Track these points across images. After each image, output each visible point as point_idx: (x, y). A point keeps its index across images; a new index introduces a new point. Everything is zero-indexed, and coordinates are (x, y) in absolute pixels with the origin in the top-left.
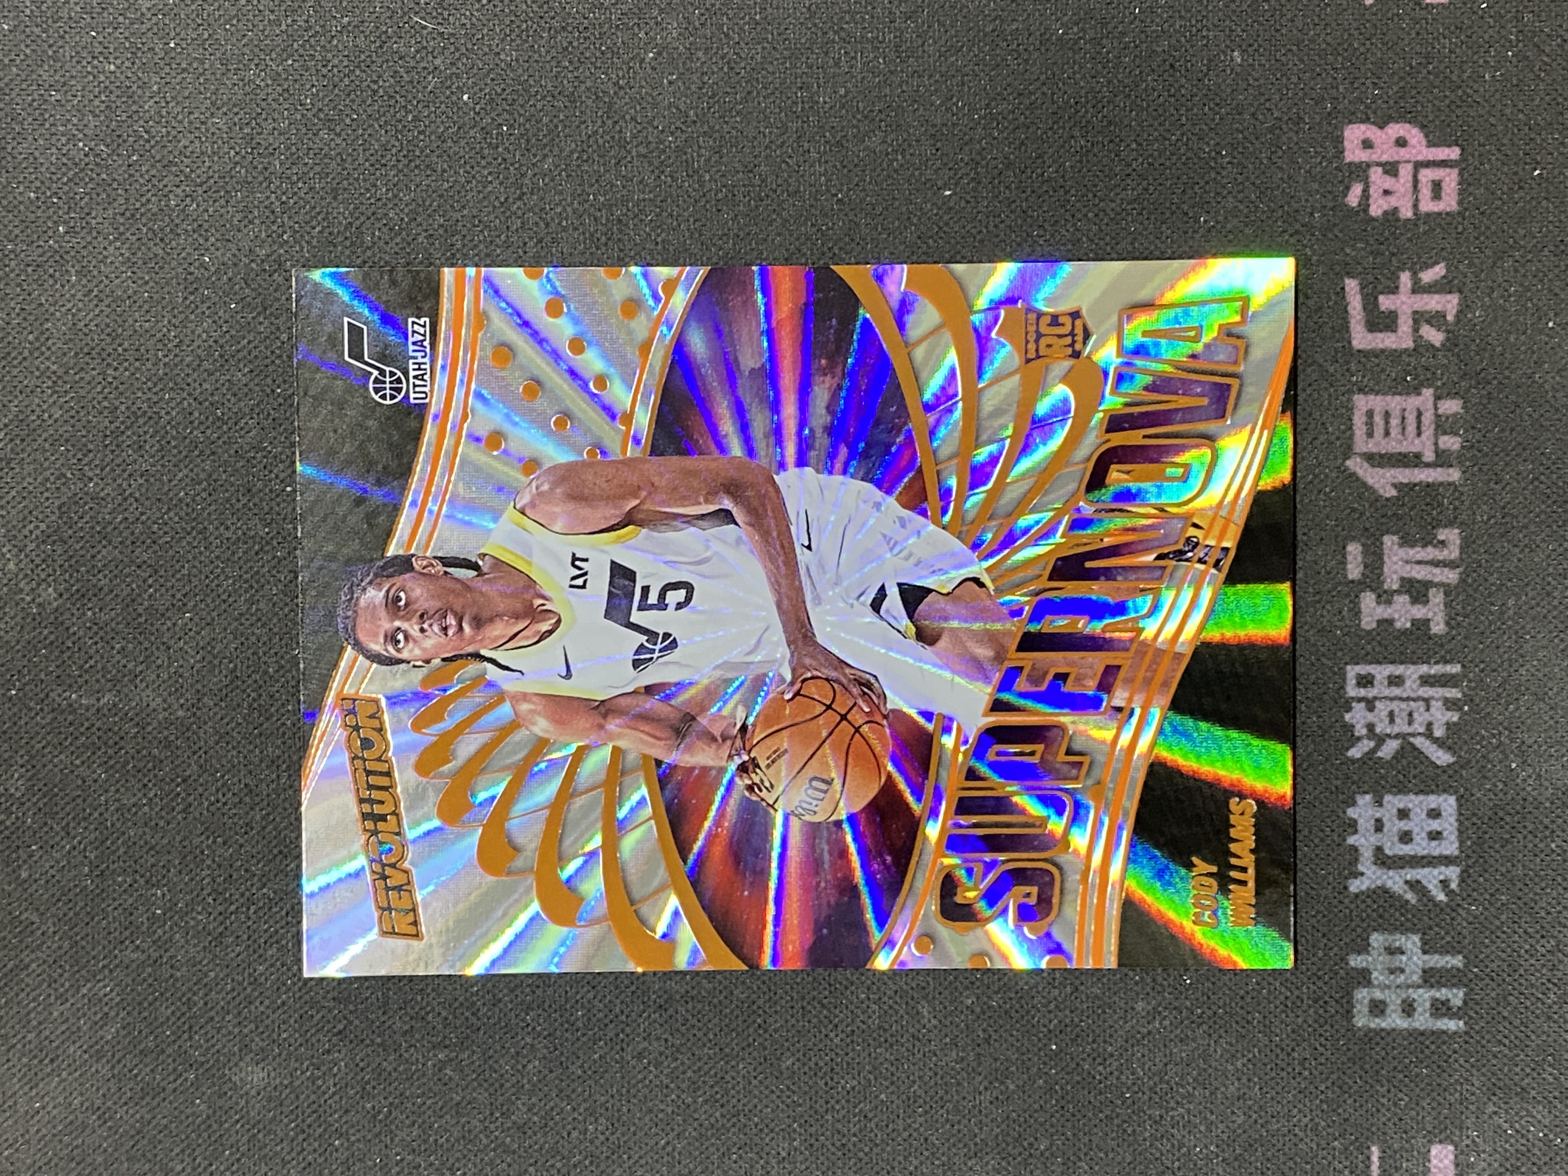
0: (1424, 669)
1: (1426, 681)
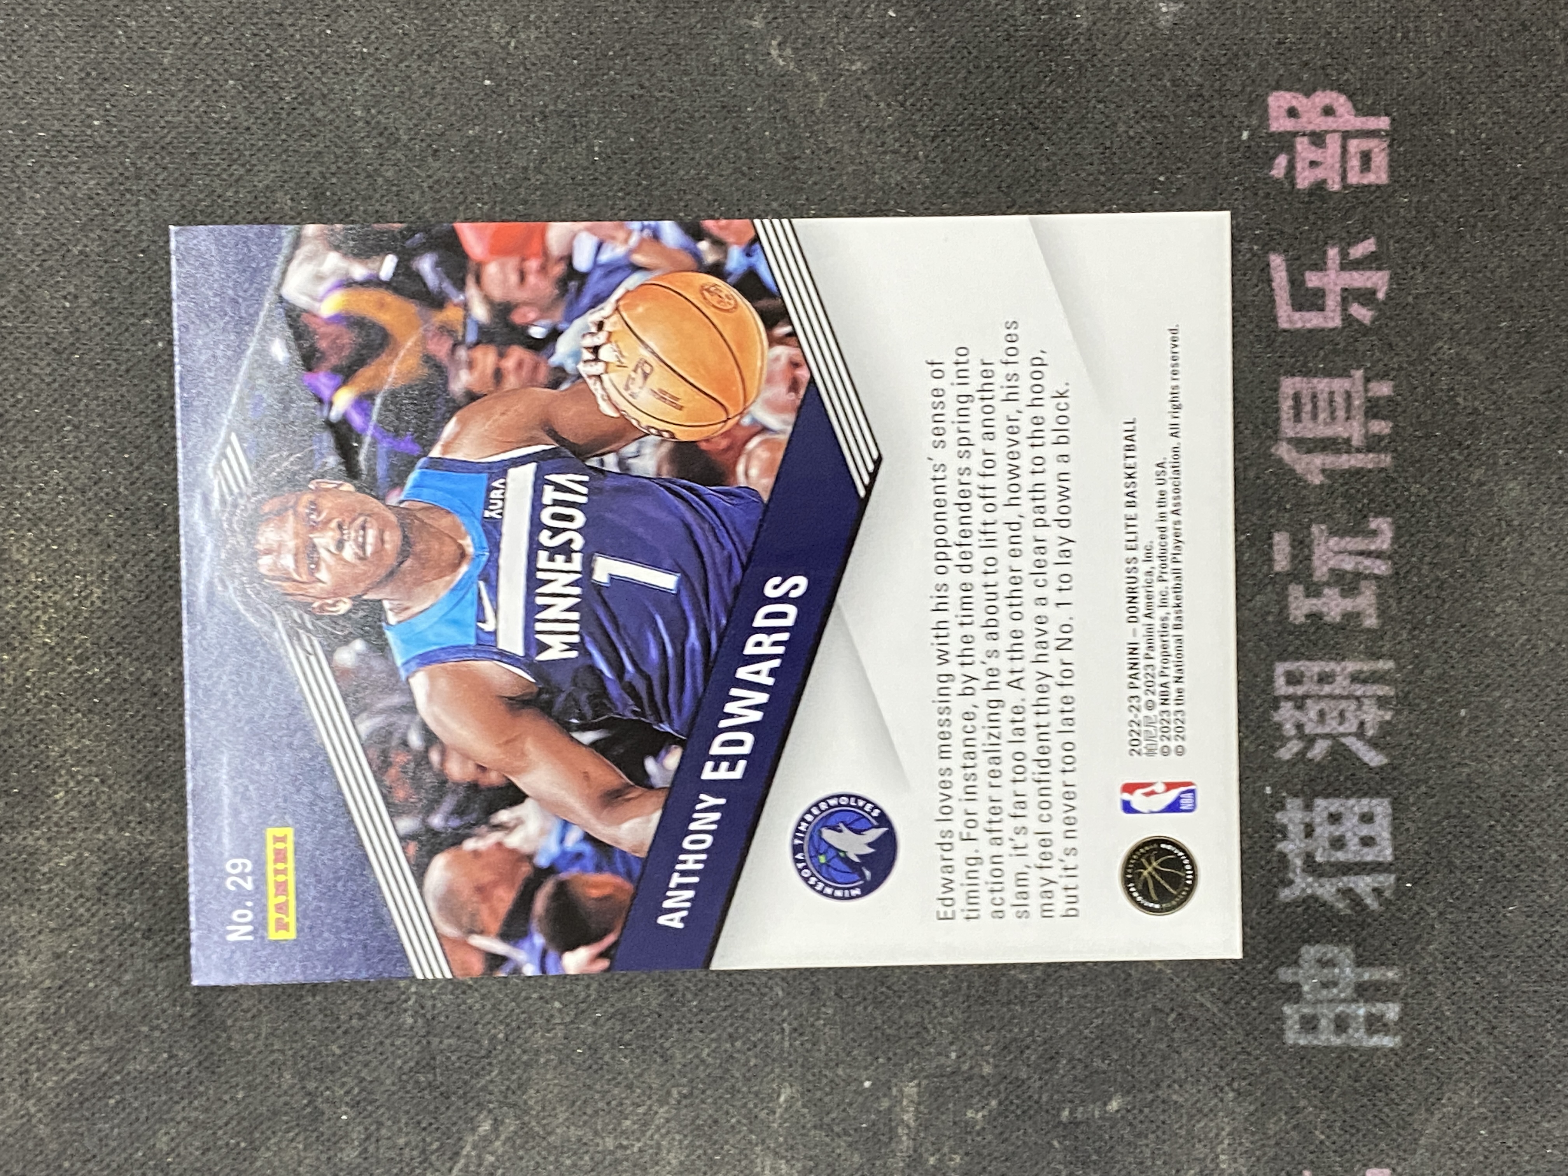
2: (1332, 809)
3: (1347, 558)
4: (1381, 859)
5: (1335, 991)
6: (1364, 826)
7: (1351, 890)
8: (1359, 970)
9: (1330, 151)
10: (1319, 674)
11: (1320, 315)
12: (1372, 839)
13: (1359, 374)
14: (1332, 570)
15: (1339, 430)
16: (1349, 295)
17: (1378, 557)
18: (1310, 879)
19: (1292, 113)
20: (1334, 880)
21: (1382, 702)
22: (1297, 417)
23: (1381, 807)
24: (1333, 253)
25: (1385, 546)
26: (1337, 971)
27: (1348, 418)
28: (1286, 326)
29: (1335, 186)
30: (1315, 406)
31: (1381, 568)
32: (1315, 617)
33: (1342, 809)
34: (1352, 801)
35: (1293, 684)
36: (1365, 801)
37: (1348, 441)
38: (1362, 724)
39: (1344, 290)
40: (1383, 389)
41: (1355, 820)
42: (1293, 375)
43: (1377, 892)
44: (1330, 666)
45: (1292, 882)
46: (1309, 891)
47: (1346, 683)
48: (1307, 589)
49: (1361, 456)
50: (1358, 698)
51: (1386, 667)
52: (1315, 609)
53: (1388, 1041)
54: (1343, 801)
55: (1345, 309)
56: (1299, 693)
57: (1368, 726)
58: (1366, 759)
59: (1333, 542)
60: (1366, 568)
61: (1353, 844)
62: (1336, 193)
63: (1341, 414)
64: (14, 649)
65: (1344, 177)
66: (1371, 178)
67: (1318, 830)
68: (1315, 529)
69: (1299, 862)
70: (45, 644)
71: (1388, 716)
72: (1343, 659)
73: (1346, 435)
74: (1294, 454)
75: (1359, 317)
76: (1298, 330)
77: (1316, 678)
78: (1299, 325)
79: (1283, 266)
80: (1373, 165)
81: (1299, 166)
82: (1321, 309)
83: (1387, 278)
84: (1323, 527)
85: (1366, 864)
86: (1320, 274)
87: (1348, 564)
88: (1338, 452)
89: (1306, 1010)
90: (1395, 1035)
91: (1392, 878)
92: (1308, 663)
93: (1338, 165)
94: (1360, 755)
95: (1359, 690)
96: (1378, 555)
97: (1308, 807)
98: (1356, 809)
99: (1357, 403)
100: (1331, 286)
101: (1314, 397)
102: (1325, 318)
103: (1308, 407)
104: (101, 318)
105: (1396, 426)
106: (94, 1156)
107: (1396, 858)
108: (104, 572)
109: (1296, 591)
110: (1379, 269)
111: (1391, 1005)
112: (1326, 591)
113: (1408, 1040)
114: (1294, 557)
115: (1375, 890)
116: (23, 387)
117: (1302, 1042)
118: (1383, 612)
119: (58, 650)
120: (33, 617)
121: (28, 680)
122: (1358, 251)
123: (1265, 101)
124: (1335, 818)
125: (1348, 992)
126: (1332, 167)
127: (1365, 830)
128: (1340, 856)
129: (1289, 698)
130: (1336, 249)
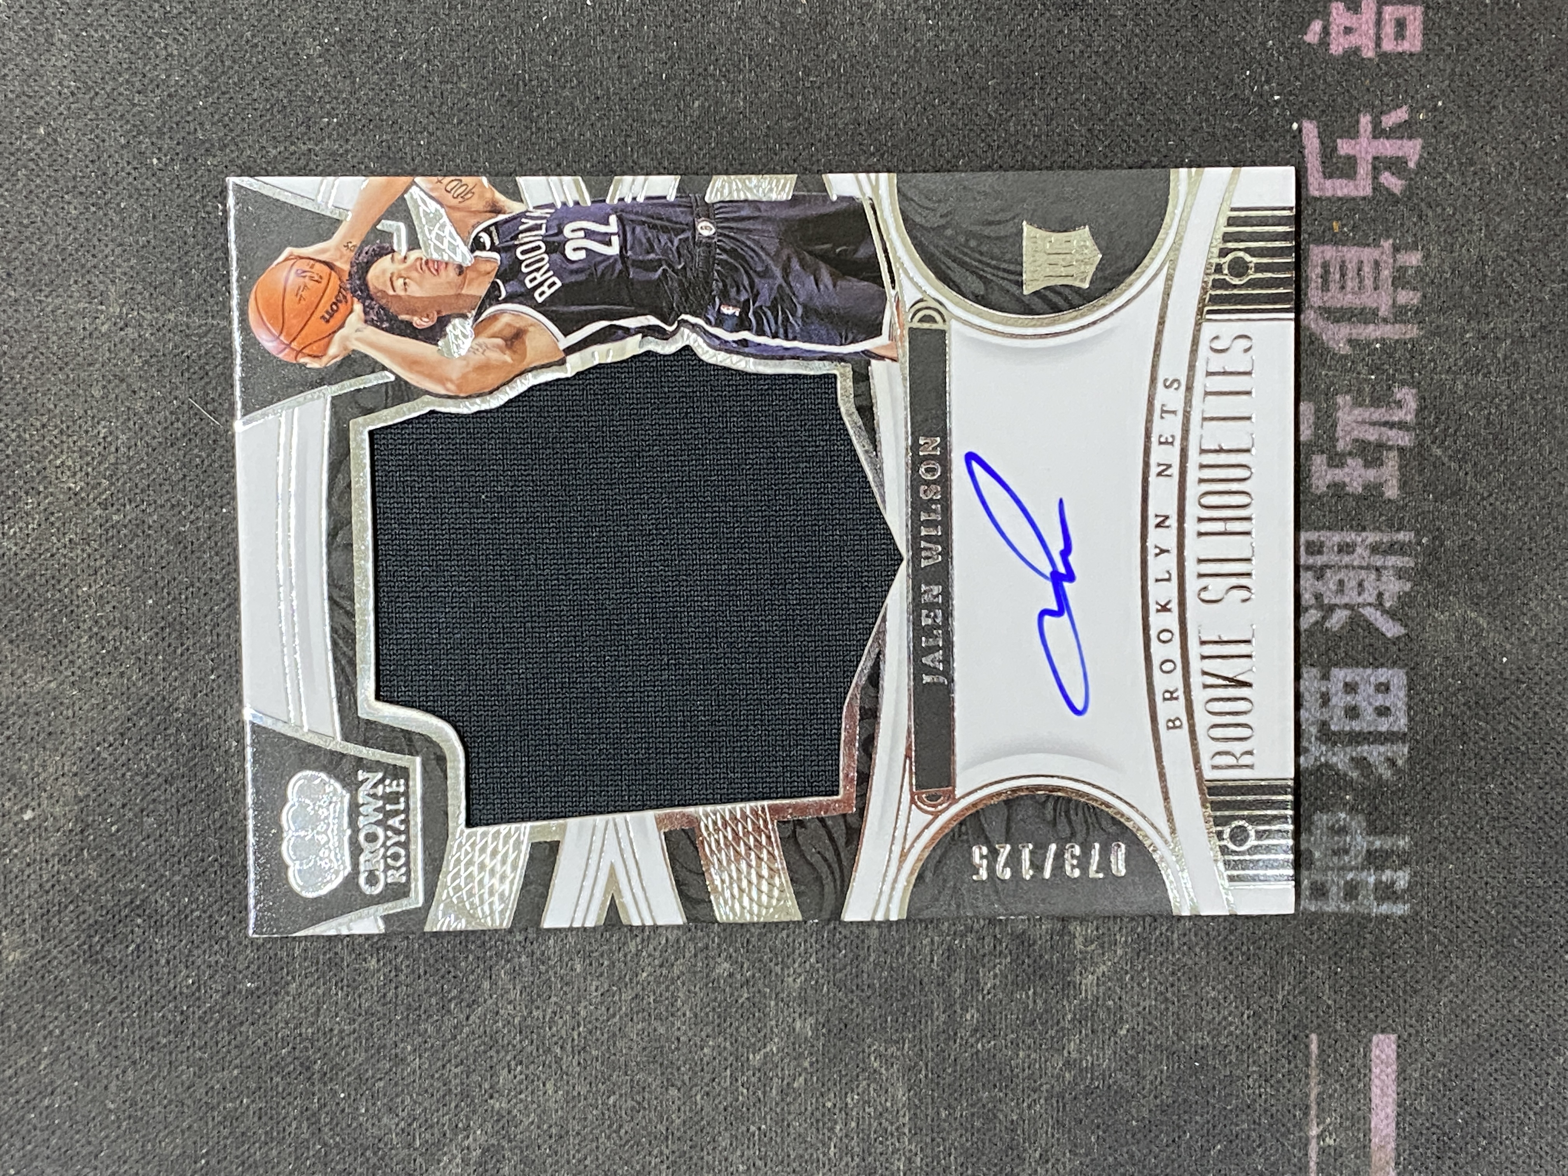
2: (1348, 680)
3: (1371, 429)
4: (1395, 729)
5: (1346, 858)
6: (1380, 695)
7: (1365, 759)
8: (1371, 838)
9: (1364, 17)
10: (1339, 545)
11: (1351, 183)
12: (1388, 709)
13: (1387, 244)
14: (1357, 440)
15: (1368, 300)
16: (1379, 164)
17: (1400, 429)
18: (1324, 748)
20: (1348, 749)
21: (1400, 573)
22: (1325, 286)
23: (1397, 678)
24: (1365, 120)
25: (1409, 418)
26: (1348, 839)
27: (1375, 289)
28: (1317, 194)
29: (1369, 53)
30: (1343, 275)
31: (1405, 439)
32: (1338, 488)
33: (1357, 679)
34: (1369, 671)
35: (1312, 554)
36: (1381, 671)
37: (1375, 312)
38: (1380, 595)
39: (1375, 158)
40: (1413, 259)
41: (1371, 690)
42: (1323, 243)
43: (1392, 762)
44: (1350, 537)
45: (1308, 750)
46: (1323, 759)
47: (1366, 554)
48: (1330, 458)
49: (1389, 327)
50: (1377, 569)
51: (1407, 540)
52: (1337, 479)
53: (1397, 909)
54: (1360, 670)
55: (1375, 178)
56: (1319, 563)
57: (1386, 596)
58: (1384, 630)
59: (1356, 412)
60: (1388, 439)
61: (1368, 713)
62: (1370, 59)
63: (1369, 282)
64: (39, 493)
65: (1378, 45)
66: (1405, 46)
67: (1334, 700)
68: (1340, 400)
69: (1314, 730)
70: (70, 489)
71: (1407, 587)
72: (1364, 529)
73: (1375, 305)
74: (1321, 323)
75: (1390, 187)
76: (1328, 199)
77: (1336, 548)
78: (1329, 194)
79: (1315, 132)
80: (1408, 33)
81: (1333, 32)
82: (1352, 176)
83: (1419, 147)
84: (1348, 398)
85: (1381, 733)
86: (1353, 142)
87: (1372, 435)
88: (1366, 323)
89: (1318, 877)
90: (1404, 904)
91: (1406, 750)
92: (1329, 534)
93: (1372, 32)
94: (1378, 625)
95: (1378, 560)
96: (1401, 425)
98: (1372, 679)
99: (1386, 273)
100: (1363, 155)
101: (1343, 266)
102: (1356, 187)
103: (1338, 276)
104: (129, 163)
105: (1424, 296)
106: (115, 998)
107: (1410, 729)
108: (129, 419)
109: (1319, 462)
110: (1410, 138)
111: (1400, 873)
112: (1349, 461)
113: (1418, 908)
114: (1317, 427)
115: (1388, 759)
116: (50, 230)
117: (1313, 909)
118: (1405, 483)
119: (83, 495)
120: (58, 462)
121: (52, 524)
122: (1390, 120)
124: (1350, 688)
125: (1359, 860)
126: (1367, 33)
127: (1380, 700)
128: (1356, 726)
129: (1308, 568)
130: (1368, 118)
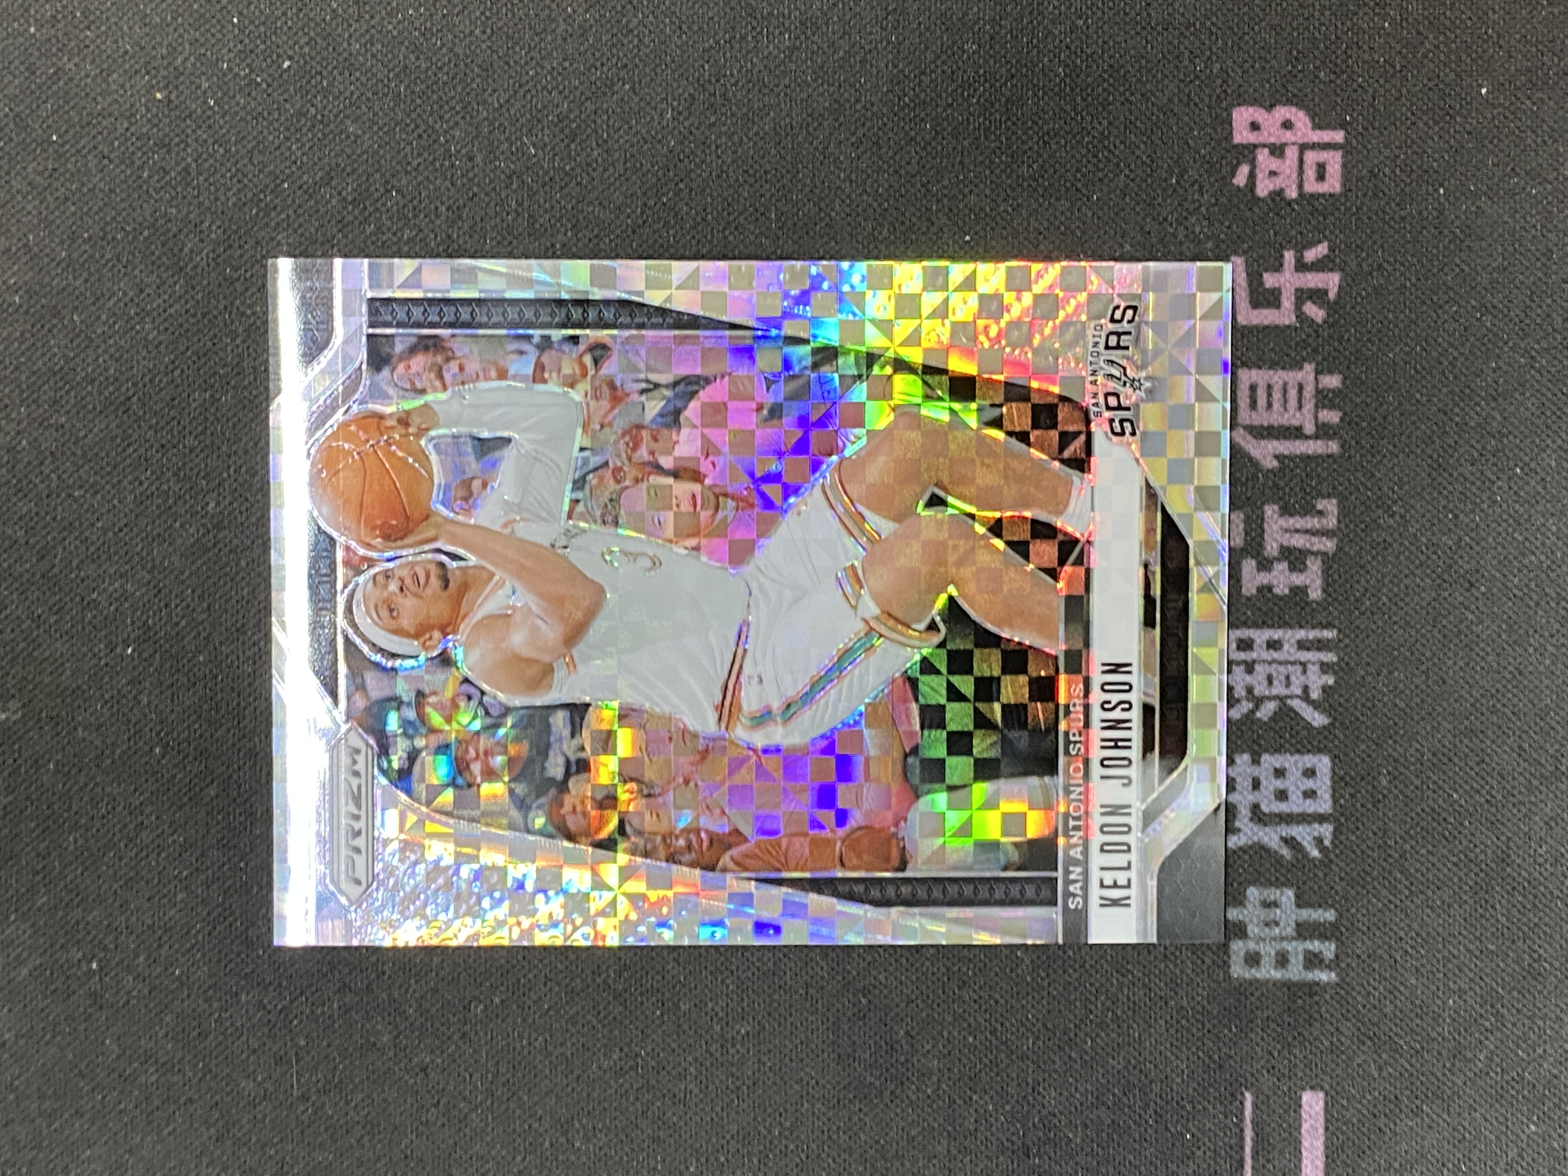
0: (1301, 634)
1: (1302, 645)
2: (1278, 766)
3: (1297, 536)
4: (1322, 811)
5: (1277, 930)
6: (1305, 780)
7: (1293, 838)
8: (1300, 911)
9: (1288, 162)
10: (1268, 641)
11: (1276, 312)
12: (1313, 792)
13: (1309, 368)
14: (1282, 546)
15: (1292, 418)
16: (1303, 296)
17: (1324, 535)
18: (1255, 829)
19: (1255, 127)
20: (1278, 829)
21: (1325, 667)
22: (1253, 407)
23: (1323, 763)
24: (1289, 256)
25: (1331, 525)
26: (1278, 911)
27: (1300, 407)
28: (1244, 323)
29: (1292, 193)
30: (1269, 395)
31: (1329, 545)
32: (1265, 590)
33: (1287, 765)
34: (1297, 757)
35: (1244, 650)
36: (1308, 757)
37: (1300, 429)
38: (1306, 689)
39: (1297, 290)
40: (1332, 381)
41: (1298, 774)
42: (1250, 368)
43: (1319, 841)
44: (1278, 634)
45: (1239, 830)
46: (1256, 839)
47: (1292, 650)
48: (1259, 563)
49: (1311, 443)
50: (1304, 665)
51: (1330, 636)
52: (1265, 582)
53: (1324, 976)
54: (1288, 757)
55: (1298, 308)
56: (1249, 659)
57: (1312, 689)
58: (1309, 719)
59: (1283, 521)
60: (1313, 545)
61: (1296, 796)
62: (1293, 200)
63: (1293, 403)
65: (1301, 186)
66: (1325, 187)
67: (1264, 783)
68: (1267, 509)
69: (1246, 812)
71: (1331, 681)
72: (1291, 628)
73: (1298, 423)
74: (1250, 440)
75: (1313, 316)
76: (1255, 327)
77: (1264, 645)
78: (1255, 322)
79: (1243, 267)
80: (1327, 176)
81: (1260, 176)
82: (1278, 306)
83: (1338, 279)
84: (1276, 507)
85: (1309, 815)
86: (1277, 275)
87: (1299, 541)
88: (1290, 439)
89: (1252, 945)
90: (1331, 969)
91: (1331, 830)
92: (1258, 631)
93: (1295, 176)
94: (1304, 715)
95: (1305, 656)
96: (1324, 533)
97: (1256, 761)
98: (1300, 765)
99: (1308, 393)
100: (1287, 286)
101: (1269, 387)
102: (1280, 315)
103: (1263, 398)
105: (1344, 415)
107: (1335, 809)
109: (1249, 566)
110: (1331, 271)
111: (1327, 943)
112: (1276, 565)
113: (1342, 976)
114: (1247, 534)
115: (1315, 838)
117: (1246, 975)
118: (1328, 585)
122: (1312, 254)
123: (1230, 115)
124: (1280, 773)
125: (1290, 931)
126: (1289, 177)
127: (1308, 784)
128: (1285, 808)
129: (1238, 664)
130: (1292, 252)
